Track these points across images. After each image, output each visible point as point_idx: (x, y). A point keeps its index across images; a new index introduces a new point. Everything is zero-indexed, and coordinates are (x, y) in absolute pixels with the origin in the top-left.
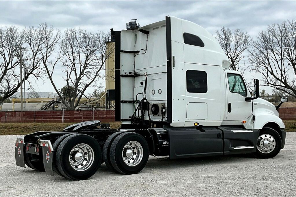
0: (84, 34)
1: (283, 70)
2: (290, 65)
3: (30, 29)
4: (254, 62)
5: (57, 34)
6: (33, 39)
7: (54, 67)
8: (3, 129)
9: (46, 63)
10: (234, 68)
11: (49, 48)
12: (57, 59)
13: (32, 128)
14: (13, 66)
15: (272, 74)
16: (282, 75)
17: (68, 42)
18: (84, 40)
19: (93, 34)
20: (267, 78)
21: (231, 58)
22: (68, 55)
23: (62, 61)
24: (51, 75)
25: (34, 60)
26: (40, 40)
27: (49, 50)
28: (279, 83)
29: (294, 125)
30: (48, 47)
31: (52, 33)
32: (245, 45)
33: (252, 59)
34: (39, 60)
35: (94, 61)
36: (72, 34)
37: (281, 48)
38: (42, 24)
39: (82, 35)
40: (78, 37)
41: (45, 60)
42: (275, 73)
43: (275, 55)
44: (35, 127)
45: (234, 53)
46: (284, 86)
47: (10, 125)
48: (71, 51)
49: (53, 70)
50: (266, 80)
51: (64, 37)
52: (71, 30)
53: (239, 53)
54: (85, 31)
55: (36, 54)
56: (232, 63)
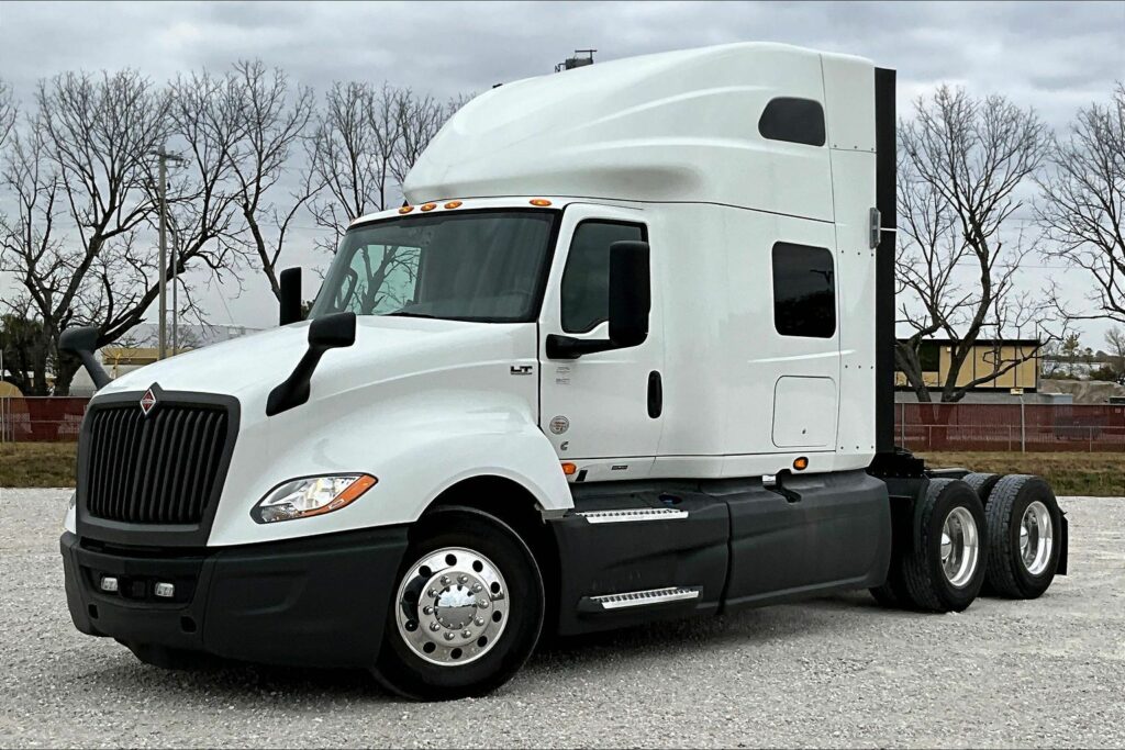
0: (402, 105)
3: (196, 82)
4: (1057, 223)
5: (299, 103)
6: (209, 121)
7: (283, 230)
9: (256, 215)
10: (980, 246)
11: (267, 156)
12: (298, 201)
14: (126, 222)
17: (337, 135)
18: (401, 130)
19: (435, 105)
20: (1108, 289)
21: (971, 207)
22: (336, 187)
23: (312, 206)
24: (271, 260)
25: (207, 202)
26: (233, 127)
27: (266, 164)
30: (262, 151)
31: (280, 97)
34: (226, 203)
36: (353, 103)
38: (244, 64)
39: (394, 108)
40: (378, 118)
41: (252, 200)
45: (981, 189)
48: (348, 170)
49: (281, 242)
50: (1107, 299)
51: (324, 116)
52: (352, 89)
53: (1002, 189)
54: (405, 94)
55: (215, 178)
56: (970, 227)
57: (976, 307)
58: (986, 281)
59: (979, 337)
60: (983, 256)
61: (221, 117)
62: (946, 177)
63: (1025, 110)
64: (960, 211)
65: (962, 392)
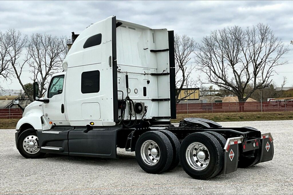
0: (49, 38)
1: (224, 70)
2: (229, 65)
4: (200, 62)
5: (24, 38)
6: (3, 43)
7: (21, 68)
9: (15, 64)
10: (182, 68)
11: (17, 51)
12: (25, 61)
13: (10, 123)
15: (215, 73)
16: (223, 75)
17: (34, 46)
18: (49, 44)
19: (57, 38)
20: (210, 77)
21: (180, 59)
22: (34, 58)
23: (29, 62)
24: (19, 75)
25: (3, 62)
26: (8, 44)
27: (17, 53)
28: (220, 81)
29: (228, 116)
30: (16, 50)
31: (20, 37)
32: (191, 48)
33: (198, 60)
34: (7, 62)
35: (58, 62)
36: (37, 38)
37: (222, 51)
38: (11, 30)
39: (47, 39)
40: (43, 41)
41: (13, 63)
42: (217, 72)
43: (216, 57)
44: (12, 123)
45: (182, 56)
46: (225, 83)
48: (37, 54)
49: (21, 71)
50: (209, 79)
51: (31, 41)
52: (37, 35)
53: (186, 56)
54: (50, 36)
55: (5, 56)
56: (180, 64)
57: (182, 82)
58: (184, 76)
59: (183, 88)
60: (183, 71)
61: (5, 42)
63: (191, 38)
64: (177, 61)
65: (180, 100)
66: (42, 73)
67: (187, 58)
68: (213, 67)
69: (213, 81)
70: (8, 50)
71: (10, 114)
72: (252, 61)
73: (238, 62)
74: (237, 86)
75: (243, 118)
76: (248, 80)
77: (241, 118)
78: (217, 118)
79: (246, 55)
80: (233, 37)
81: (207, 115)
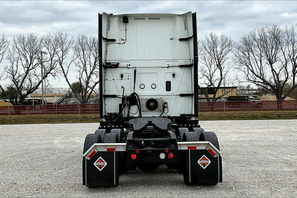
0: (94, 39)
1: (262, 69)
2: (268, 64)
3: (48, 35)
4: (238, 61)
5: (71, 40)
6: (51, 44)
7: (68, 68)
8: (33, 119)
9: (62, 64)
10: (220, 67)
11: (64, 52)
12: (71, 61)
13: (56, 118)
14: (34, 67)
15: (253, 72)
16: (261, 73)
17: (80, 47)
18: (93, 45)
20: (248, 76)
21: (218, 59)
22: (80, 58)
23: (75, 62)
24: (66, 74)
25: (51, 62)
26: (56, 45)
27: (64, 53)
28: (258, 79)
29: (266, 115)
31: (67, 39)
32: (229, 47)
33: (236, 59)
34: (56, 62)
36: (83, 39)
37: (260, 50)
38: (58, 32)
39: (92, 40)
40: (88, 42)
41: (61, 61)
42: (255, 71)
43: (254, 56)
44: (58, 118)
45: (220, 55)
46: (263, 82)
47: (38, 116)
48: (82, 54)
49: (68, 70)
50: (247, 77)
51: (77, 43)
52: (82, 36)
53: (224, 55)
54: (94, 37)
55: (53, 56)
56: (218, 63)
57: (219, 81)
58: (221, 75)
59: (220, 87)
60: (221, 69)
61: (54, 43)
62: (212, 52)
63: (229, 37)
64: (215, 60)
65: (217, 99)
66: (87, 72)
67: (225, 57)
68: (251, 65)
69: (251, 80)
70: (56, 51)
71: (57, 110)
72: (291, 59)
73: (276, 61)
74: (275, 85)
75: (281, 117)
76: (287, 78)
77: (279, 116)
78: (255, 116)
79: (285, 53)
80: (272, 37)
81: (244, 113)
